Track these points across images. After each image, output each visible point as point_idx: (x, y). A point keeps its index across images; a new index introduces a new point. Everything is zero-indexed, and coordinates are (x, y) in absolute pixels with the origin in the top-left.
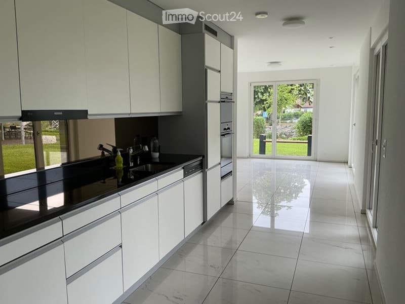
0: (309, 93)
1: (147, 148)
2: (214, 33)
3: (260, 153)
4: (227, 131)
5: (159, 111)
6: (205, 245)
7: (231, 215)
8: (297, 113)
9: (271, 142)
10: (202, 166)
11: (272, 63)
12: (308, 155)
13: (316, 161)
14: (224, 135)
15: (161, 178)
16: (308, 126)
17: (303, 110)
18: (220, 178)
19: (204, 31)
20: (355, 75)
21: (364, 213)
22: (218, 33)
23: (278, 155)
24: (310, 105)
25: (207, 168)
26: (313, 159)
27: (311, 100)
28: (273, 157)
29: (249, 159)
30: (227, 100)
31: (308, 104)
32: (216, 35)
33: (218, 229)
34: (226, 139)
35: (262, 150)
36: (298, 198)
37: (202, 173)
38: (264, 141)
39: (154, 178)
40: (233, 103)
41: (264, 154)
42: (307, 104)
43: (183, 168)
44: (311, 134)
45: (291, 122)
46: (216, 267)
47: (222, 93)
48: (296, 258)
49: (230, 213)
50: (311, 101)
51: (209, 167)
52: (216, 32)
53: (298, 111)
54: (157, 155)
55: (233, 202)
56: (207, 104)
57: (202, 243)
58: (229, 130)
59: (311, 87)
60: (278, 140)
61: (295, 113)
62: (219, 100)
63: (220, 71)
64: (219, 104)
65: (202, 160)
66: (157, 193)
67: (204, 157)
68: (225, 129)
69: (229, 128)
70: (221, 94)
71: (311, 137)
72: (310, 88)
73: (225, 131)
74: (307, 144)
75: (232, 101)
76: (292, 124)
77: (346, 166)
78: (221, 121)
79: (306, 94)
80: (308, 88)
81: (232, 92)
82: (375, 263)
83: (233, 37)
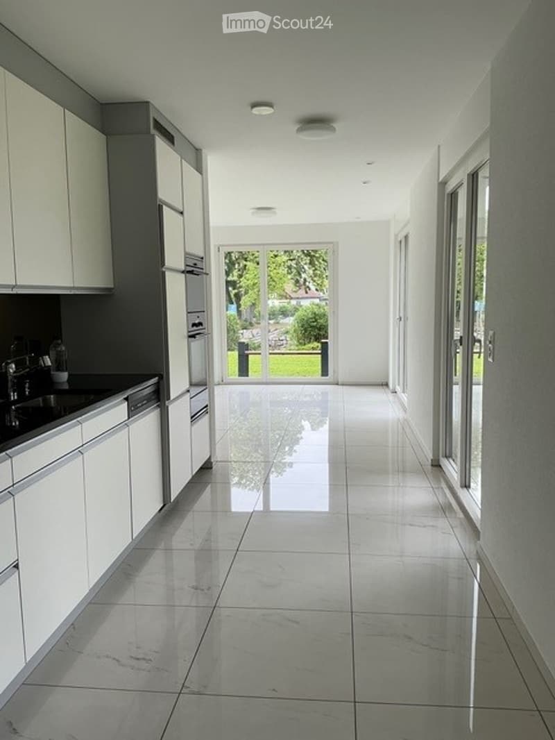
0: (305, 272)
1: (48, 361)
2: (170, 138)
3: (240, 375)
4: (197, 330)
5: (72, 285)
6: (168, 550)
7: (208, 489)
8: (284, 307)
9: (260, 354)
10: (160, 396)
11: (259, 209)
12: (323, 375)
13: (337, 384)
14: (193, 336)
15: (87, 420)
16: (311, 327)
17: (294, 302)
18: (189, 420)
19: (153, 131)
20: (396, 236)
21: (436, 465)
22: (175, 139)
23: (272, 377)
24: (307, 293)
25: (169, 398)
26: (331, 380)
27: (307, 283)
28: (264, 381)
29: (220, 386)
30: (194, 269)
31: (304, 291)
32: (173, 143)
33: (189, 516)
34: (196, 344)
35: (244, 369)
36: (294, 454)
37: (159, 409)
38: (246, 352)
39: (75, 421)
40: (205, 276)
41: (247, 376)
42: (302, 292)
43: (126, 399)
44: (327, 338)
45: (278, 323)
46: (203, 588)
47: (188, 256)
48: (347, 552)
49: (206, 484)
50: (308, 287)
51: (172, 398)
52: (173, 137)
53: (286, 304)
54: (64, 376)
55: (211, 463)
56: (164, 273)
57: (162, 546)
58: (201, 327)
59: (308, 262)
60: (271, 352)
61: (281, 308)
62: (183, 268)
63: (182, 213)
64: (183, 275)
65: (158, 384)
66: (80, 451)
67: (161, 377)
68: (194, 325)
69: (200, 324)
70: (185, 258)
71: (327, 343)
72: (306, 264)
73: (195, 328)
74: (320, 356)
75: (204, 271)
76: (278, 326)
77: (387, 390)
78: (187, 310)
79: (300, 274)
80: (302, 264)
81: (202, 254)
82: (481, 547)
83: (201, 150)
